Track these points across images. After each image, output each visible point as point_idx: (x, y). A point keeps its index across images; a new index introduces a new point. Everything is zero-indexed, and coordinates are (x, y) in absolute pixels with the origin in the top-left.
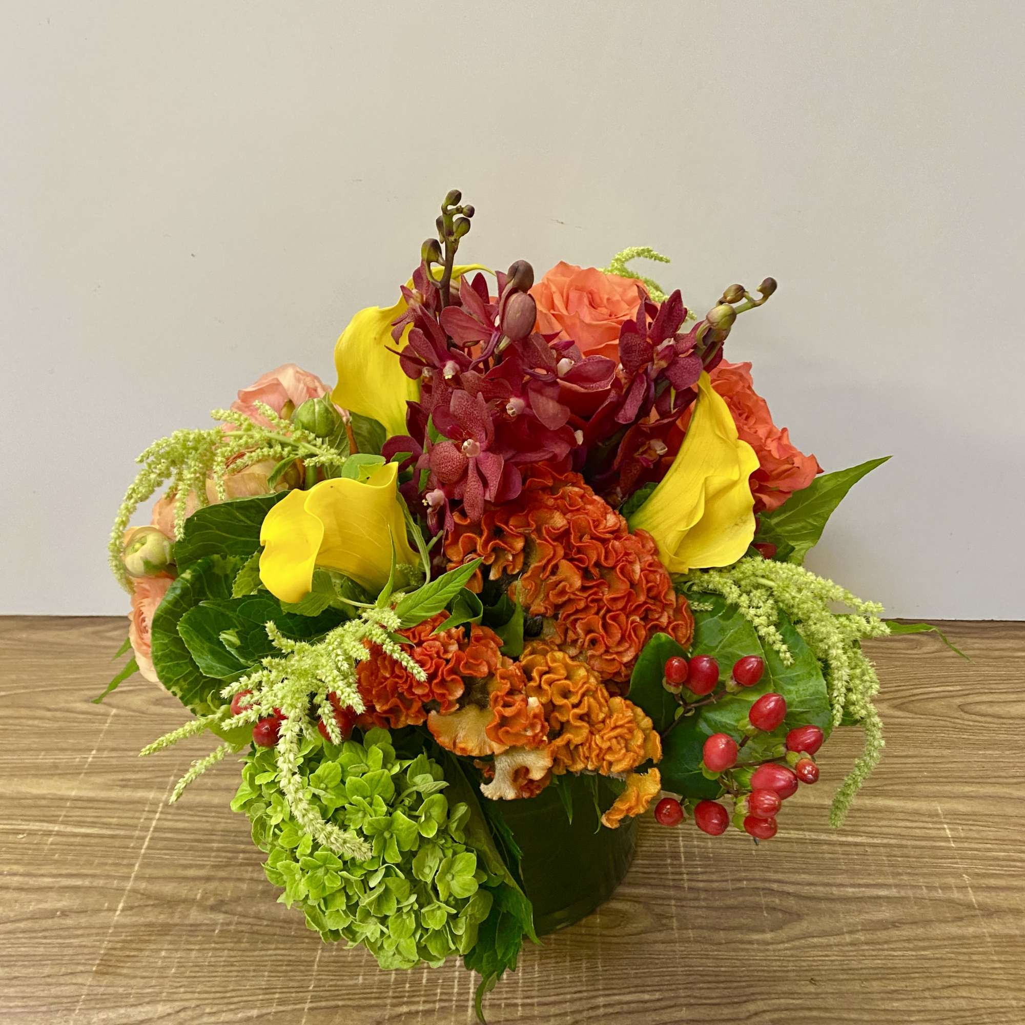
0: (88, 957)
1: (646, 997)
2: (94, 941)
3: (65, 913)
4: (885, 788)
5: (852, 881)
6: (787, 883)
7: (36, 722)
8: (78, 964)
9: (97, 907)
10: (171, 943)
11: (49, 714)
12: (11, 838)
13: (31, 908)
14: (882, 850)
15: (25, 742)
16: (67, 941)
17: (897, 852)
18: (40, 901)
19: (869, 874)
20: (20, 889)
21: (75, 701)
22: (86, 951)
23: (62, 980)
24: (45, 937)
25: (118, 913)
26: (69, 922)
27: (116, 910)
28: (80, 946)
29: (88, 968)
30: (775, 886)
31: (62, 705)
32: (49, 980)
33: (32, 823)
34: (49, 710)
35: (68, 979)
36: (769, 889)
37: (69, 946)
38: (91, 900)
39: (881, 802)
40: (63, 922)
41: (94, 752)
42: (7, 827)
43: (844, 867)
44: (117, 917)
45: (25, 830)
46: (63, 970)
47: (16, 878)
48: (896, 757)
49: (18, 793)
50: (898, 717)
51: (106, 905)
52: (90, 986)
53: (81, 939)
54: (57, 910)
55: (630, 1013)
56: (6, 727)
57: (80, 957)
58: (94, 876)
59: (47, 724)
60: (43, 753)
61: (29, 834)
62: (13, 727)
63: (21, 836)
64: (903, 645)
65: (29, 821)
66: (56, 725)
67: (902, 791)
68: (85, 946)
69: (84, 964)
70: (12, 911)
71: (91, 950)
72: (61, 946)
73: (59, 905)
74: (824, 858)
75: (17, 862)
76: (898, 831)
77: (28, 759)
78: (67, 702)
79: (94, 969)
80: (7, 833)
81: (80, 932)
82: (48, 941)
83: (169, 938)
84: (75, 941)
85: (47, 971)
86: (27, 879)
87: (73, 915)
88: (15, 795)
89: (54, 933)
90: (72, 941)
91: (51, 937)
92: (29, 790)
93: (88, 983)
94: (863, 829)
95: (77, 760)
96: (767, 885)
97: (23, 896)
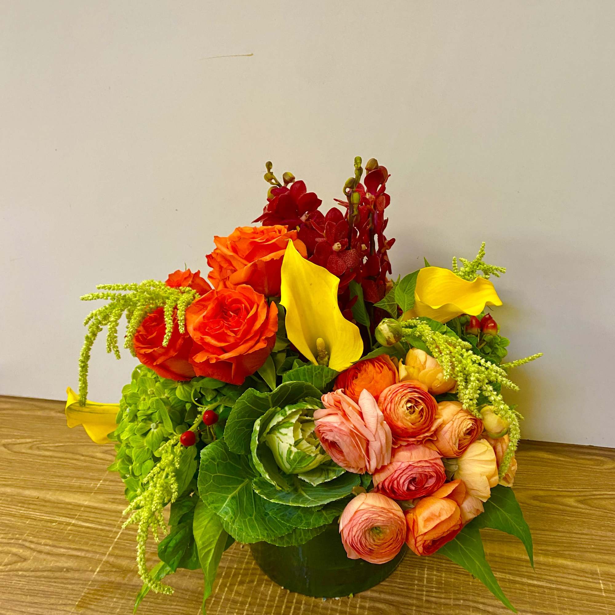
0: (75, 596)
2: (80, 587)
3: (68, 570)
4: (564, 552)
5: (532, 610)
6: (489, 605)
7: (75, 462)
8: (69, 599)
9: (85, 569)
10: (120, 594)
11: (82, 458)
12: (49, 524)
13: (51, 565)
14: (555, 592)
15: (66, 472)
16: (66, 586)
17: (565, 594)
18: (57, 562)
19: (544, 607)
20: (48, 554)
21: (97, 452)
22: (75, 592)
23: (59, 607)
24: (55, 582)
25: (96, 573)
26: (69, 575)
27: (95, 572)
28: (72, 590)
29: (73, 602)
30: (481, 606)
31: (90, 454)
32: (52, 606)
33: (61, 518)
34: (83, 456)
35: (61, 607)
36: (476, 608)
37: (66, 589)
38: (83, 564)
39: (561, 561)
40: (66, 575)
41: (101, 481)
42: (48, 518)
43: (528, 600)
44: (94, 576)
45: (57, 521)
46: (61, 602)
47: (48, 547)
48: (575, 533)
49: (58, 500)
50: (580, 508)
51: (90, 568)
52: (73, 613)
53: (73, 586)
54: (64, 568)
56: (59, 463)
57: (71, 596)
58: (87, 551)
59: (79, 463)
60: (75, 479)
61: (58, 523)
62: (63, 464)
63: (54, 524)
64: (592, 463)
65: (60, 516)
66: (85, 464)
67: (575, 556)
68: (74, 590)
69: (72, 600)
70: (42, 565)
71: (78, 593)
72: (62, 588)
73: (66, 565)
74: (516, 592)
75: (50, 538)
76: (568, 581)
77: (67, 482)
78: (93, 452)
79: (77, 603)
80: (48, 521)
81: (73, 582)
82: (56, 584)
83: (119, 591)
84: (70, 587)
85: (52, 601)
86: (52, 548)
87: (72, 572)
88: (56, 501)
89: (59, 581)
90: (68, 586)
91: (58, 583)
92: (64, 499)
93: (72, 611)
94: (544, 577)
95: (92, 485)
96: (475, 605)
97: (49, 557)
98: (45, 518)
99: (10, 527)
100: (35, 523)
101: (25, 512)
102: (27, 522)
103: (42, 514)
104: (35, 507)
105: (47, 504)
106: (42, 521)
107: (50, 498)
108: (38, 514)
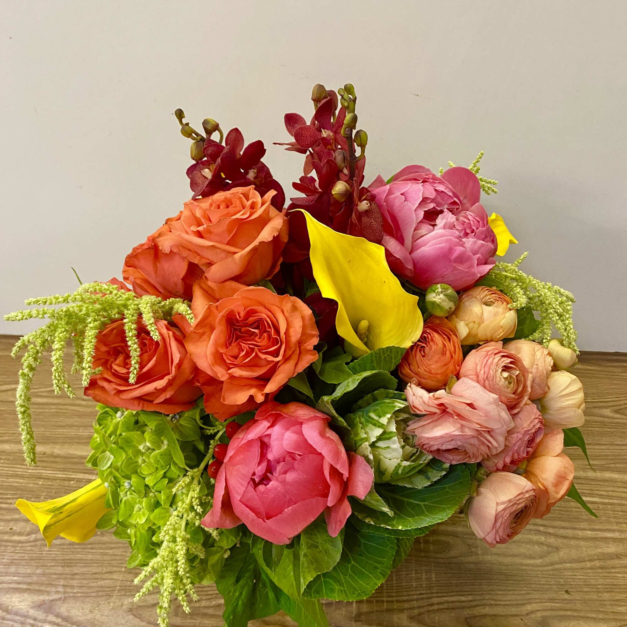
0: (119, 562)
1: (463, 599)
2: (122, 552)
4: (610, 465)
5: (590, 527)
6: (549, 527)
7: (76, 408)
8: (113, 566)
12: (66, 483)
14: (609, 507)
15: (70, 421)
16: (105, 551)
17: (618, 508)
19: (601, 523)
22: (117, 558)
23: (104, 576)
24: (92, 548)
28: (114, 555)
29: (119, 569)
30: (542, 529)
32: (96, 576)
33: (78, 474)
35: (107, 576)
36: (538, 531)
37: (106, 554)
39: (608, 475)
40: (102, 539)
42: (63, 476)
43: (585, 517)
45: (74, 478)
46: (105, 570)
48: (617, 445)
49: (69, 454)
50: (616, 418)
52: (122, 581)
53: (114, 550)
55: (453, 609)
56: (58, 410)
57: (113, 562)
59: (82, 409)
60: (82, 428)
61: (77, 481)
62: (62, 411)
63: (72, 482)
64: (620, 370)
65: (77, 472)
67: (621, 468)
68: (117, 555)
69: (117, 567)
71: (121, 558)
72: (103, 554)
74: (572, 511)
76: (619, 494)
77: (72, 432)
79: (123, 570)
80: (64, 480)
81: (113, 546)
82: (94, 551)
84: (110, 552)
85: (94, 570)
88: (67, 455)
89: (97, 546)
90: (108, 551)
91: (96, 549)
92: (75, 452)
93: (120, 579)
94: (596, 492)
96: (536, 528)
98: (60, 476)
99: (22, 490)
100: (50, 483)
101: (34, 471)
102: (40, 483)
103: (55, 472)
104: (44, 464)
105: (57, 460)
106: (56, 480)
107: (59, 452)
108: (51, 472)
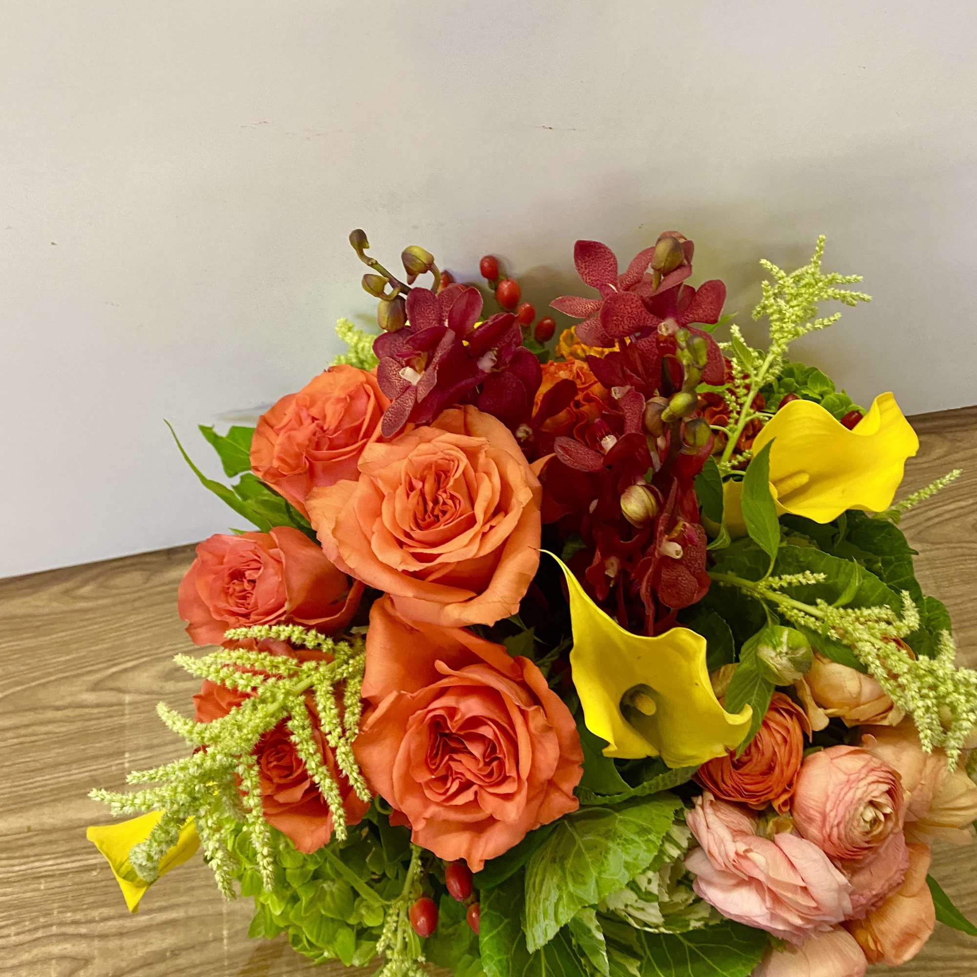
3: (176, 952)
7: (50, 728)
9: (202, 939)
10: (288, 964)
11: (59, 714)
12: (86, 877)
13: (140, 953)
18: (146, 944)
20: (121, 934)
21: (81, 692)
25: (225, 941)
26: (182, 961)
27: (222, 940)
31: (69, 700)
34: (58, 709)
38: (195, 934)
41: (127, 755)
44: (225, 946)
45: (95, 865)
47: (110, 923)
49: (71, 821)
51: (211, 935)
54: (165, 950)
56: (21, 740)
58: (187, 904)
60: (75, 766)
61: (102, 869)
62: (28, 739)
63: (95, 873)
66: (73, 727)
70: (122, 960)
73: (165, 945)
75: (105, 905)
78: (72, 695)
80: (79, 871)
83: (284, 959)
86: (121, 922)
87: (184, 953)
88: (66, 825)
92: (79, 816)
95: (114, 768)
97: (127, 942)
98: (69, 865)
99: (16, 907)
100: (57, 884)
101: (23, 867)
102: (42, 887)
103: (59, 861)
104: (37, 850)
105: (54, 836)
106: (68, 873)
107: (51, 821)
108: (50, 862)
